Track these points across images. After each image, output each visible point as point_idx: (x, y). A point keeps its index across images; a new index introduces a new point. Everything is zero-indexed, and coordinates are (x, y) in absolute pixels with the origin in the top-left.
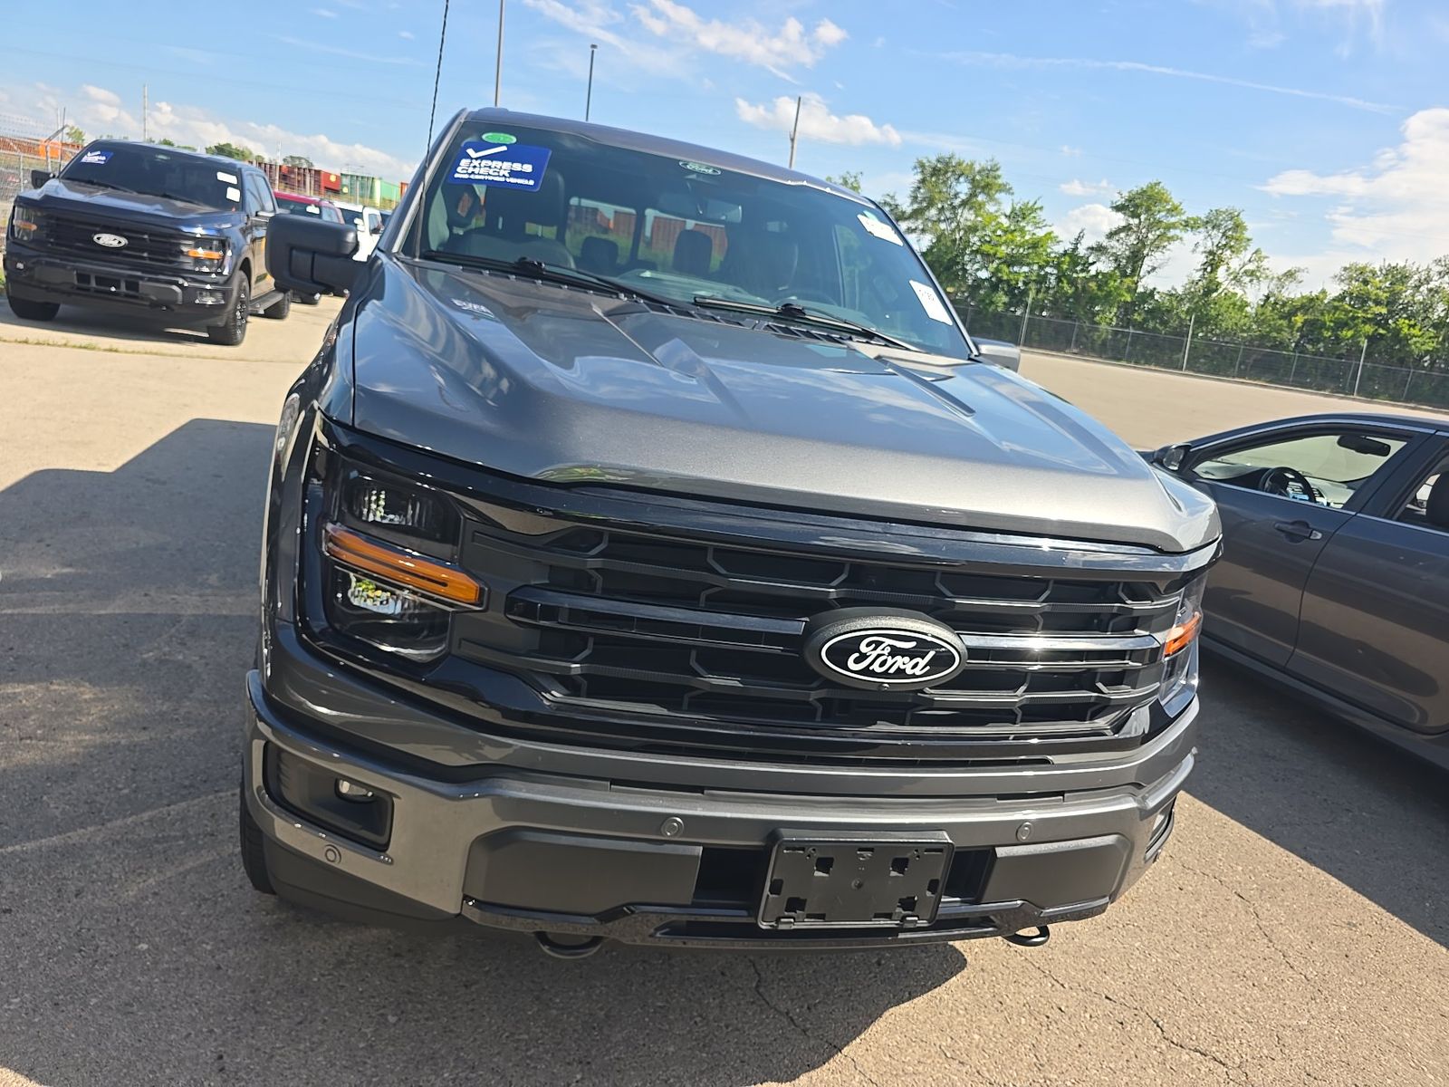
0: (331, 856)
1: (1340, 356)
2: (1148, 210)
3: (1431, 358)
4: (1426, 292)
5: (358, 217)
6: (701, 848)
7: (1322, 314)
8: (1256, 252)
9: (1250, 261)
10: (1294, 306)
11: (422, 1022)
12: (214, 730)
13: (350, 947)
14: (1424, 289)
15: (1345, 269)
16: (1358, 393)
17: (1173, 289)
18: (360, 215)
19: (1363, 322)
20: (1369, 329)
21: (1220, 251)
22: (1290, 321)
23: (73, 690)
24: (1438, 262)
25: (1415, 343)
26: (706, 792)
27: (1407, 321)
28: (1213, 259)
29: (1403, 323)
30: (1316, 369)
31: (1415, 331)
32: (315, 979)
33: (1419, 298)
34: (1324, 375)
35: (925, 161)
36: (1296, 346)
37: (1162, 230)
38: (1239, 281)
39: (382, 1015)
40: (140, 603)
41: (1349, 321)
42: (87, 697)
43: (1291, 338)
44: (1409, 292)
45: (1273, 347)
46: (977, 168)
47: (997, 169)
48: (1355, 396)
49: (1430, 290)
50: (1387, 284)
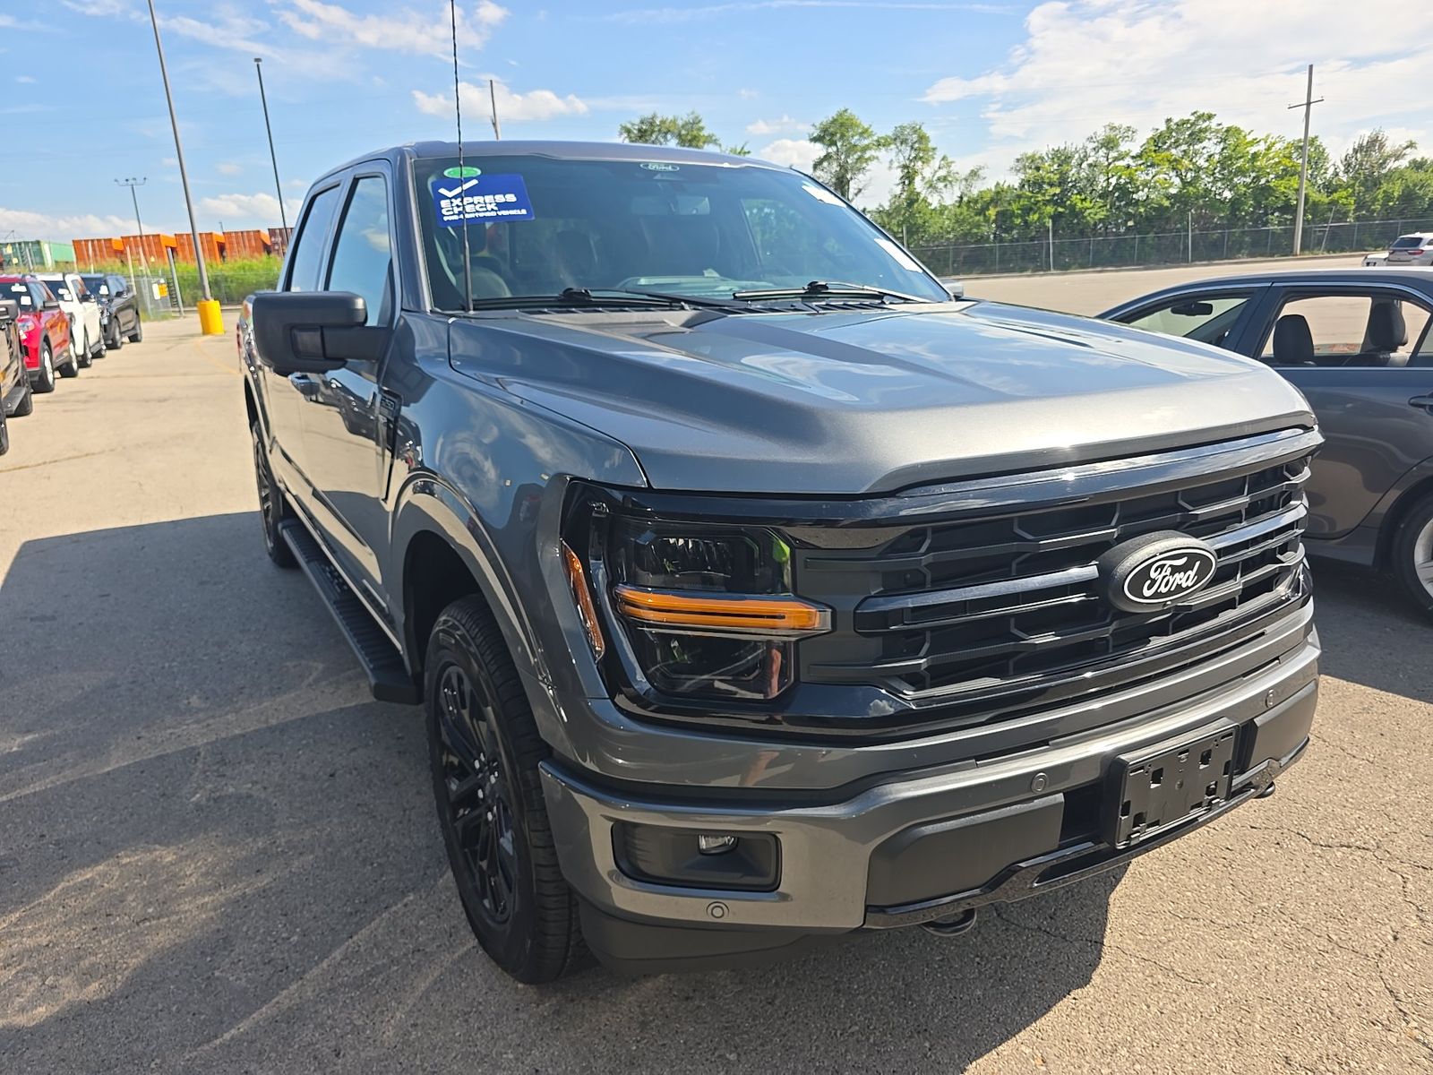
0: (718, 912)
1: (1032, 239)
2: (843, 136)
3: (1104, 225)
4: (1087, 168)
5: (62, 288)
6: (1062, 794)
7: (1010, 204)
8: (943, 159)
9: (940, 168)
10: (985, 202)
11: (760, 1049)
12: (329, 850)
13: (640, 1007)
14: (1084, 165)
15: (1018, 160)
16: (1054, 268)
17: (881, 206)
18: (62, 284)
19: (1044, 204)
20: (1050, 209)
21: (913, 164)
22: (985, 215)
23: (148, 857)
24: (1090, 139)
25: (1089, 214)
26: (1050, 743)
27: (1078, 197)
28: (908, 172)
29: (1076, 198)
30: (1016, 254)
31: (1087, 204)
32: (634, 1048)
33: (1083, 174)
34: (1023, 258)
35: (629, 126)
36: (995, 237)
37: (859, 154)
38: (935, 188)
39: (720, 1056)
40: (140, 748)
41: (1033, 206)
42: (169, 859)
43: (988, 230)
44: (1074, 170)
45: (977, 242)
46: (680, 123)
47: (700, 121)
48: (1053, 271)
49: (1090, 165)
50: (1055, 167)
